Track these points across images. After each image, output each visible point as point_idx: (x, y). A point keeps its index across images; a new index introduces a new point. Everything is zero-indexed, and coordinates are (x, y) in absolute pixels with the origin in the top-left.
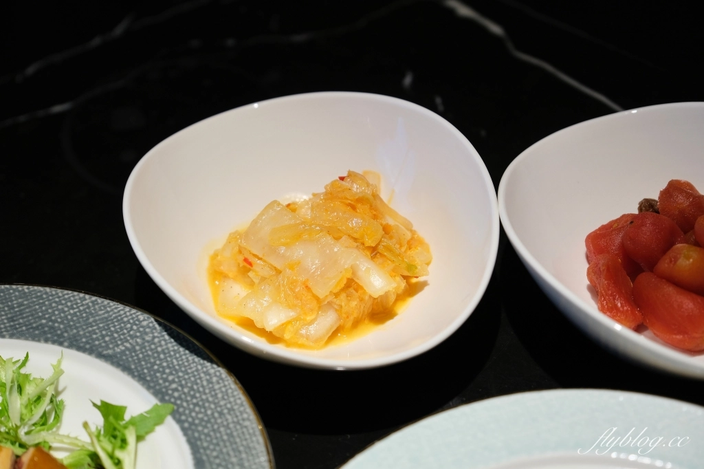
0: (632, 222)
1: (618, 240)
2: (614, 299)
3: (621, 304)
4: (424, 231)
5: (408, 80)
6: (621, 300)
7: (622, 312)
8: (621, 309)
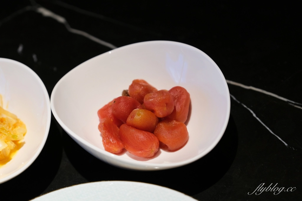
0: (115, 102)
1: (110, 111)
2: (109, 138)
3: (112, 140)
4: (23, 118)
5: (20, 49)
6: (112, 138)
7: (113, 144)
8: (112, 142)
